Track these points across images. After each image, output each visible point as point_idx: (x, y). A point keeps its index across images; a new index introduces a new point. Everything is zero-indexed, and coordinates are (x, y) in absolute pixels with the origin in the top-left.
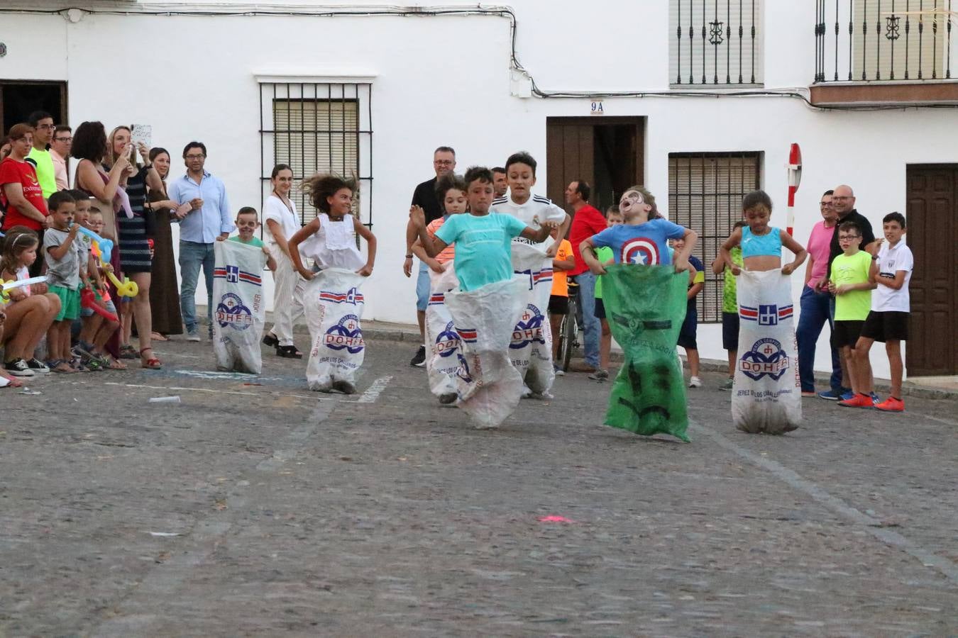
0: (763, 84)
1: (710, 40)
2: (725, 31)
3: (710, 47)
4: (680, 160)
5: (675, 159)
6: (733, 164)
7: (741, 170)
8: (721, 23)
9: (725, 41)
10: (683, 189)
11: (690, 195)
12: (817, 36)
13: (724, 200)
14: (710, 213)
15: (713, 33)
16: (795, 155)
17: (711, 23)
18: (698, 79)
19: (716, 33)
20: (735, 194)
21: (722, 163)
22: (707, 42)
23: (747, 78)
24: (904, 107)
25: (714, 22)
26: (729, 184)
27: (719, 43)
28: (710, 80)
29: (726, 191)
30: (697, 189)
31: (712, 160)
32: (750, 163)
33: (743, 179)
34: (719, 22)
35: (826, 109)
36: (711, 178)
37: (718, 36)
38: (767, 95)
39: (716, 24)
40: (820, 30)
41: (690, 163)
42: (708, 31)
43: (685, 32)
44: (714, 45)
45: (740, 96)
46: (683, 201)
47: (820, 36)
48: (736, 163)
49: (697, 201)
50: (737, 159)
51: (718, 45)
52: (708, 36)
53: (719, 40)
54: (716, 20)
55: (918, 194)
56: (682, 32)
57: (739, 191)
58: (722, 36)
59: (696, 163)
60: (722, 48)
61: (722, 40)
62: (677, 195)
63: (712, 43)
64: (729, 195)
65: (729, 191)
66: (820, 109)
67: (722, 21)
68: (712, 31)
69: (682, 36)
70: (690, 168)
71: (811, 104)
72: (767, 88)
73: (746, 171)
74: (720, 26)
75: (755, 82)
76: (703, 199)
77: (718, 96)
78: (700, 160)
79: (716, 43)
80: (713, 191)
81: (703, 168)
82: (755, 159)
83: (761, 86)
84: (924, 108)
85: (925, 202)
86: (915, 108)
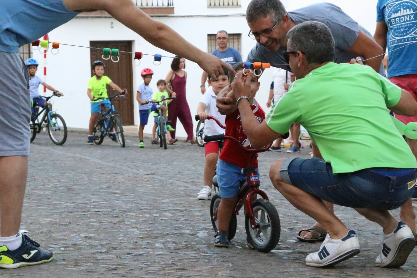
16: (46, 37)
55: (95, 53)
84: (95, 18)
85: (97, 56)
86: (92, 18)
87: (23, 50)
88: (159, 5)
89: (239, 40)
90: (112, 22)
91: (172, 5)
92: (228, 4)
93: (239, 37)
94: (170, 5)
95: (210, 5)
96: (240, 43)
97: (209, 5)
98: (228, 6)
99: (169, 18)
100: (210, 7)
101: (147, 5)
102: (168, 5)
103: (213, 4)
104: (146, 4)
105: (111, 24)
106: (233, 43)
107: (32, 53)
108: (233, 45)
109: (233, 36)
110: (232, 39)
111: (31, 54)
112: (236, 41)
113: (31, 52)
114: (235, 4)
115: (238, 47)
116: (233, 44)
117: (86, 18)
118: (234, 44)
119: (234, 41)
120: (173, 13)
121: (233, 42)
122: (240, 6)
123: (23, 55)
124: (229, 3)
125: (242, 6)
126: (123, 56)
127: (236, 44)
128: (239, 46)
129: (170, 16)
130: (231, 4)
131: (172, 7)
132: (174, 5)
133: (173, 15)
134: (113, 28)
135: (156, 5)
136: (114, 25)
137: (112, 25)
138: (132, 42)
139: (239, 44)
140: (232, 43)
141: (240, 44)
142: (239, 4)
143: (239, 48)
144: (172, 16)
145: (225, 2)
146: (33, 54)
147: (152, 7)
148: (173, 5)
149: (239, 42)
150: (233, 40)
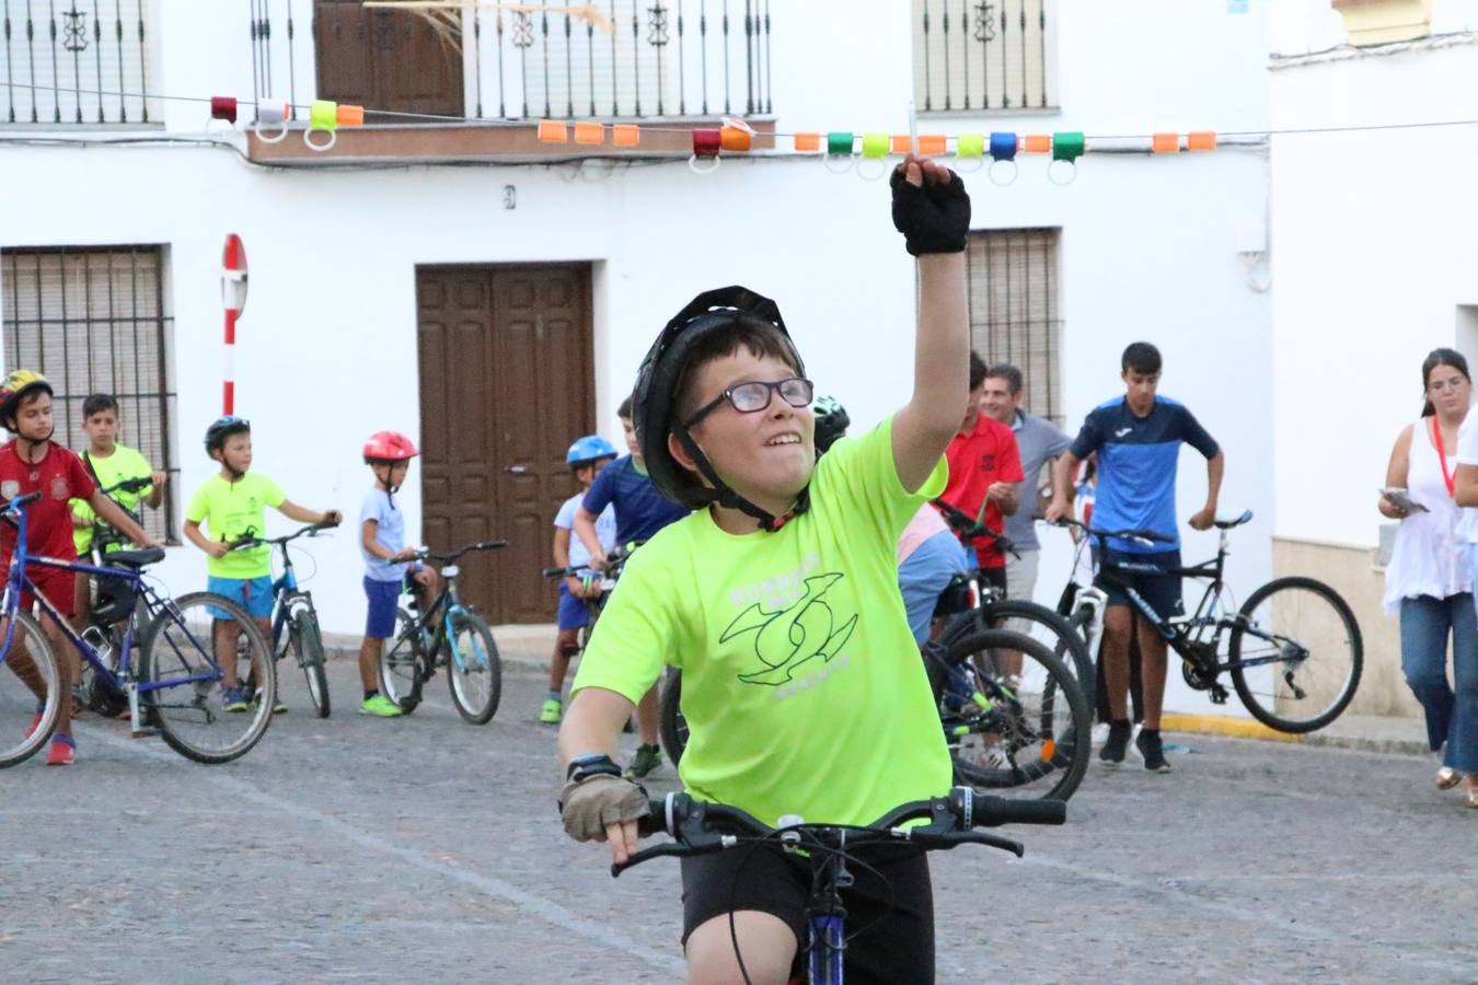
0: (163, 124)
1: (65, 44)
2: (90, 28)
3: (66, 57)
4: (20, 257)
5: (11, 257)
6: (115, 266)
7: (131, 276)
8: (83, 14)
9: (93, 45)
10: (28, 311)
11: (41, 322)
12: (254, 39)
13: (101, 330)
14: (78, 354)
15: (69, 32)
16: (234, 254)
17: (65, 14)
18: (46, 115)
19: (75, 31)
20: (121, 320)
21: (97, 263)
22: (59, 44)
23: (134, 115)
24: (406, 166)
25: (69, 10)
26: (111, 300)
27: (82, 49)
28: (68, 115)
29: (105, 314)
30: (52, 311)
31: (77, 259)
32: (145, 263)
33: (134, 291)
34: (78, 11)
35: (276, 169)
36: (76, 289)
37: (78, 37)
38: (170, 143)
39: (74, 15)
40: (262, 30)
41: (38, 265)
42: (60, 27)
43: (19, 29)
44: (72, 53)
45: (124, 145)
46: (29, 333)
47: (261, 39)
48: (120, 262)
49: (53, 333)
50: (120, 257)
51: (80, 53)
52: (61, 36)
53: (80, 44)
54: (74, 9)
55: (436, 313)
56: (13, 28)
57: (128, 314)
58: (86, 37)
59: (49, 265)
60: (87, 57)
61: (87, 43)
62: (17, 322)
63: (70, 49)
64: (111, 321)
65: (111, 313)
66: (265, 168)
67: (84, 11)
68: (67, 27)
69: (12, 35)
70: (38, 273)
71: (250, 160)
72: (171, 131)
73: (140, 276)
74: (80, 18)
75: (149, 119)
76: (65, 329)
77: (85, 144)
78: (56, 258)
79: (76, 49)
80: (82, 315)
81: (63, 272)
82: (154, 255)
83: (161, 127)
84: (439, 168)
85: (444, 328)
86: (424, 167)
87: (135, 309)
88: (710, 110)
89: (1050, 256)
90: (511, 184)
91: (764, 109)
92: (1006, 103)
93: (1050, 242)
94: (756, 110)
95: (928, 106)
96: (1055, 266)
97: (924, 107)
98: (1005, 112)
99: (753, 162)
100: (929, 114)
101: (661, 112)
102: (750, 110)
103: (938, 104)
104: (655, 106)
105: (505, 193)
106: (1023, 265)
107: (172, 319)
108: (1024, 274)
109: (1027, 239)
110: (1018, 250)
111: (167, 324)
112: (1036, 258)
113: (167, 313)
114: (1034, 101)
115: (1047, 284)
116: (1023, 270)
117: (400, 169)
118: (1031, 270)
119: (1027, 259)
120: (771, 145)
121: (1023, 261)
122: (1058, 108)
123: (135, 327)
124: (1009, 97)
125: (1064, 109)
126: (554, 325)
127: (1037, 269)
128: (1050, 280)
129: (754, 157)
130: (1016, 101)
131: (764, 117)
132: (774, 109)
133: (768, 152)
134: (513, 207)
135: (701, 111)
136: (520, 197)
137: (512, 195)
138: (594, 266)
139: (1050, 269)
140: (1020, 268)
141: (1055, 273)
142: (1050, 103)
143: (1051, 287)
144: (764, 157)
145: (990, 94)
146: (176, 320)
147: (683, 119)
148: (769, 112)
149: (1049, 265)
150: (1023, 256)
